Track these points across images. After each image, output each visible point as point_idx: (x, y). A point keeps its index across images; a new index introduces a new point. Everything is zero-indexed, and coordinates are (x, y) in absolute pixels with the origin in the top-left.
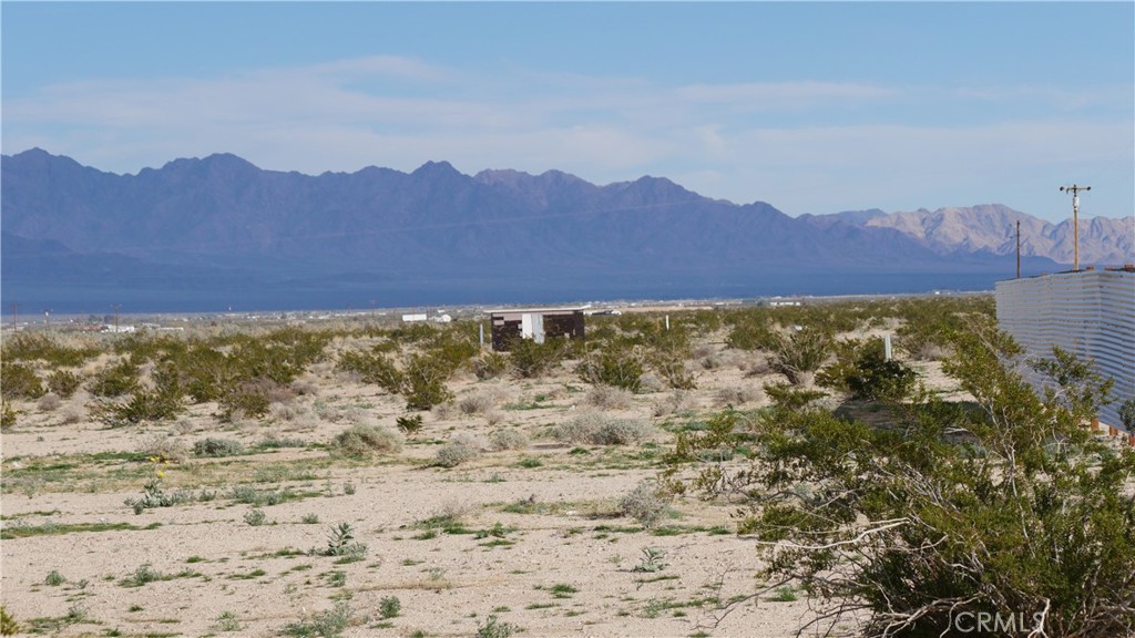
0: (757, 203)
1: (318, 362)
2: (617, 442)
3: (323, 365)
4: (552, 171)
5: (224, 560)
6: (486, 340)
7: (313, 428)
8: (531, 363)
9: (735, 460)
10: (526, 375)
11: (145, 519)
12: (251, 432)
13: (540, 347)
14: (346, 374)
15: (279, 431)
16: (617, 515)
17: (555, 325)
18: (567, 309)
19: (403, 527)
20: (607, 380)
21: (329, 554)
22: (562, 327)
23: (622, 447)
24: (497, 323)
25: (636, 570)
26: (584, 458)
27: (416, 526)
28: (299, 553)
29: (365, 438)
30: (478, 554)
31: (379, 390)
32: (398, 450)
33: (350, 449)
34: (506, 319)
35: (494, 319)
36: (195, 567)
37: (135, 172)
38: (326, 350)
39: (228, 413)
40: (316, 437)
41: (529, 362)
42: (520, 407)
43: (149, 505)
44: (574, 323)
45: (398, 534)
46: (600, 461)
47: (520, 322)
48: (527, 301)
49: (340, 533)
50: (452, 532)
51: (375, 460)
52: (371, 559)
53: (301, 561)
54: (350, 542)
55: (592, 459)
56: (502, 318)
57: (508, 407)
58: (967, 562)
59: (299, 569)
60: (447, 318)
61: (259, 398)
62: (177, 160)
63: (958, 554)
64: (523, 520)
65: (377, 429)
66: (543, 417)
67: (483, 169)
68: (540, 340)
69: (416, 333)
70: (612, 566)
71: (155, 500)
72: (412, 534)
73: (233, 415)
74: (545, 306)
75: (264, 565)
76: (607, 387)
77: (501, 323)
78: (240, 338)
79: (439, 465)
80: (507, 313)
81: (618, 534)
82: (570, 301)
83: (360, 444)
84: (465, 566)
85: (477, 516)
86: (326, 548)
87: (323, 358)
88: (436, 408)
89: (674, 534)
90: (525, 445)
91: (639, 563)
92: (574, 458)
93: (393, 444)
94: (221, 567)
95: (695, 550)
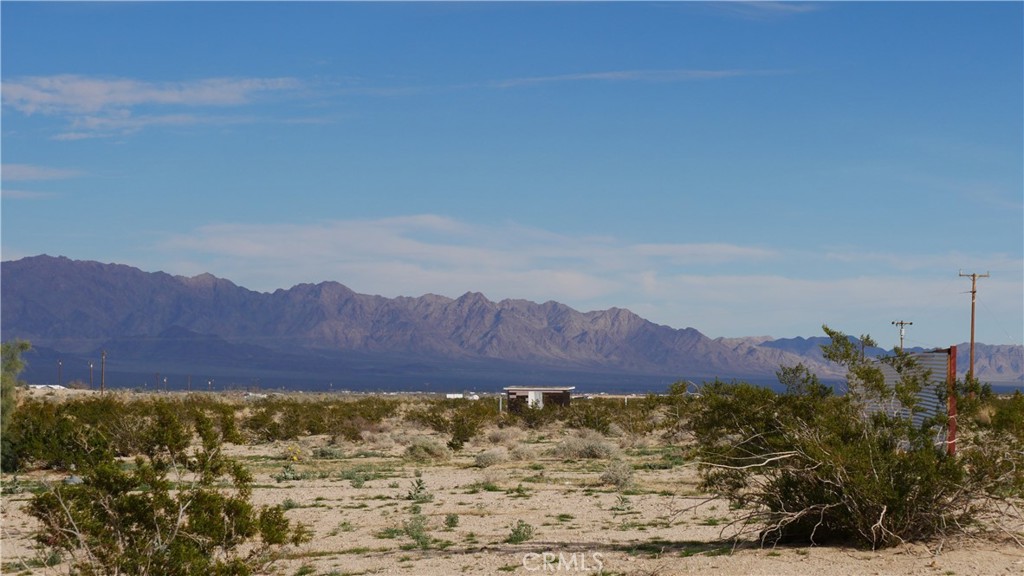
0: (688, 329)
1: (391, 417)
2: (595, 456)
3: (394, 419)
4: (551, 302)
5: (339, 500)
6: (504, 409)
7: (390, 448)
8: (535, 419)
9: (673, 469)
10: (530, 427)
11: (283, 484)
12: (349, 448)
13: (540, 413)
14: (410, 424)
15: (368, 448)
16: (599, 485)
17: (550, 399)
18: (559, 389)
19: (456, 487)
20: (587, 426)
21: (409, 498)
22: (555, 401)
23: (598, 460)
24: (511, 397)
25: (613, 509)
26: (573, 466)
27: (464, 487)
28: (389, 498)
29: (427, 450)
30: (507, 501)
31: (433, 431)
32: (448, 458)
33: (416, 456)
34: (518, 394)
35: (510, 394)
36: (322, 502)
37: (272, 292)
38: (397, 410)
39: (333, 438)
40: (392, 452)
41: (533, 419)
42: (528, 442)
43: (286, 478)
44: (562, 399)
45: (454, 491)
46: (583, 467)
47: (527, 397)
48: (533, 384)
49: (416, 485)
50: (489, 490)
51: (433, 464)
52: (436, 500)
53: (389, 501)
54: (423, 492)
55: (578, 466)
56: (515, 394)
57: (521, 441)
58: (833, 479)
59: (389, 505)
60: (476, 397)
61: (354, 430)
62: (300, 285)
63: (829, 473)
64: (537, 486)
65: (435, 444)
66: (543, 447)
67: (504, 299)
68: (541, 405)
69: (455, 403)
70: (596, 508)
71: (289, 475)
72: (463, 491)
73: (337, 439)
74: (544, 386)
75: (366, 502)
76: (587, 430)
77: (514, 397)
78: (338, 402)
79: (476, 466)
80: (519, 391)
81: (599, 494)
82: (562, 386)
83: (423, 453)
84: (499, 506)
85: (505, 483)
86: (407, 495)
87: (394, 415)
88: (471, 439)
89: (637, 494)
90: (533, 457)
91: (614, 505)
92: (566, 466)
93: (445, 454)
94: (339, 503)
95: (650, 501)
